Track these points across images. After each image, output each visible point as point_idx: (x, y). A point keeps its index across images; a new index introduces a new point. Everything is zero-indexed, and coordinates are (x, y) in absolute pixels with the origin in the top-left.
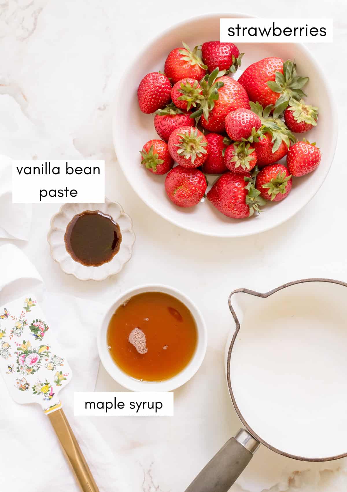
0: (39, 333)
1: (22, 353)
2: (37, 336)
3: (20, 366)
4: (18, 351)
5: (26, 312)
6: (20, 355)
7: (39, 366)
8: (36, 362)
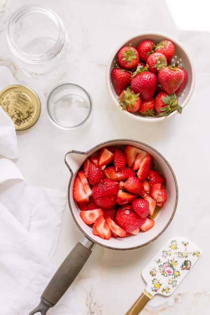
0: (184, 267)
1: (170, 264)
2: (183, 266)
3: (162, 266)
4: (170, 261)
5: (193, 255)
6: (168, 263)
7: (168, 276)
8: (168, 274)
